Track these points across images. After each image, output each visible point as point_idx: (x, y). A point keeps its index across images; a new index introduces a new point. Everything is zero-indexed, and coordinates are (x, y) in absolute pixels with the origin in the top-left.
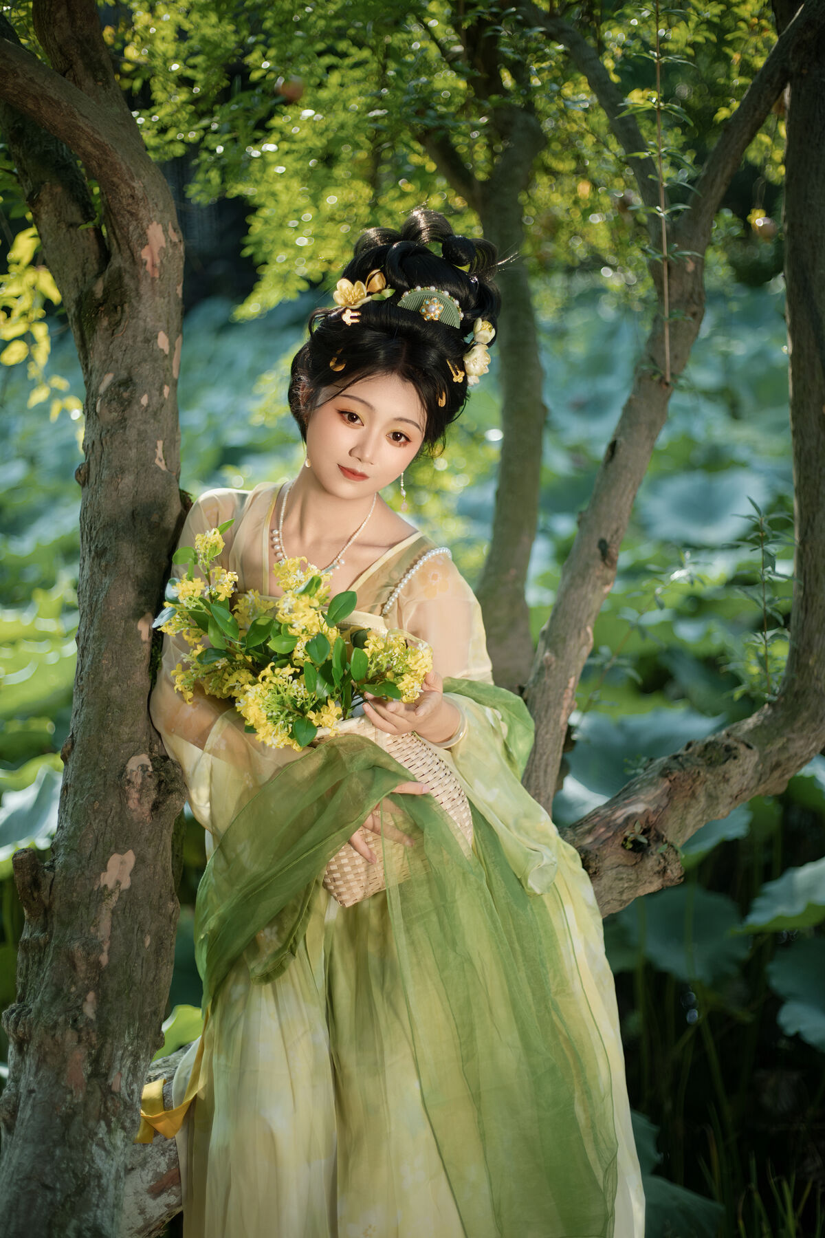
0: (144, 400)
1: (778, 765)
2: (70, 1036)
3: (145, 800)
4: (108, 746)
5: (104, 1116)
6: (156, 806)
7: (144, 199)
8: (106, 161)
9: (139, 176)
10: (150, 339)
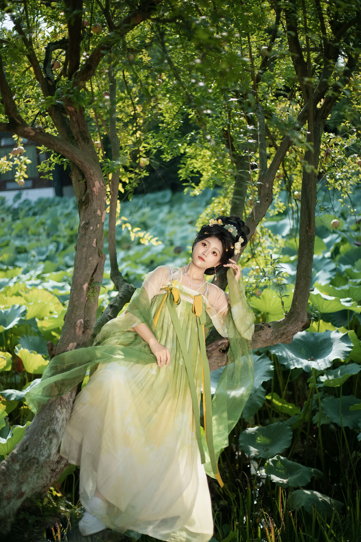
0: (91, 228)
3: (80, 331)
4: (73, 317)
5: (60, 404)
6: (83, 332)
7: (93, 175)
9: (92, 169)
10: (95, 212)
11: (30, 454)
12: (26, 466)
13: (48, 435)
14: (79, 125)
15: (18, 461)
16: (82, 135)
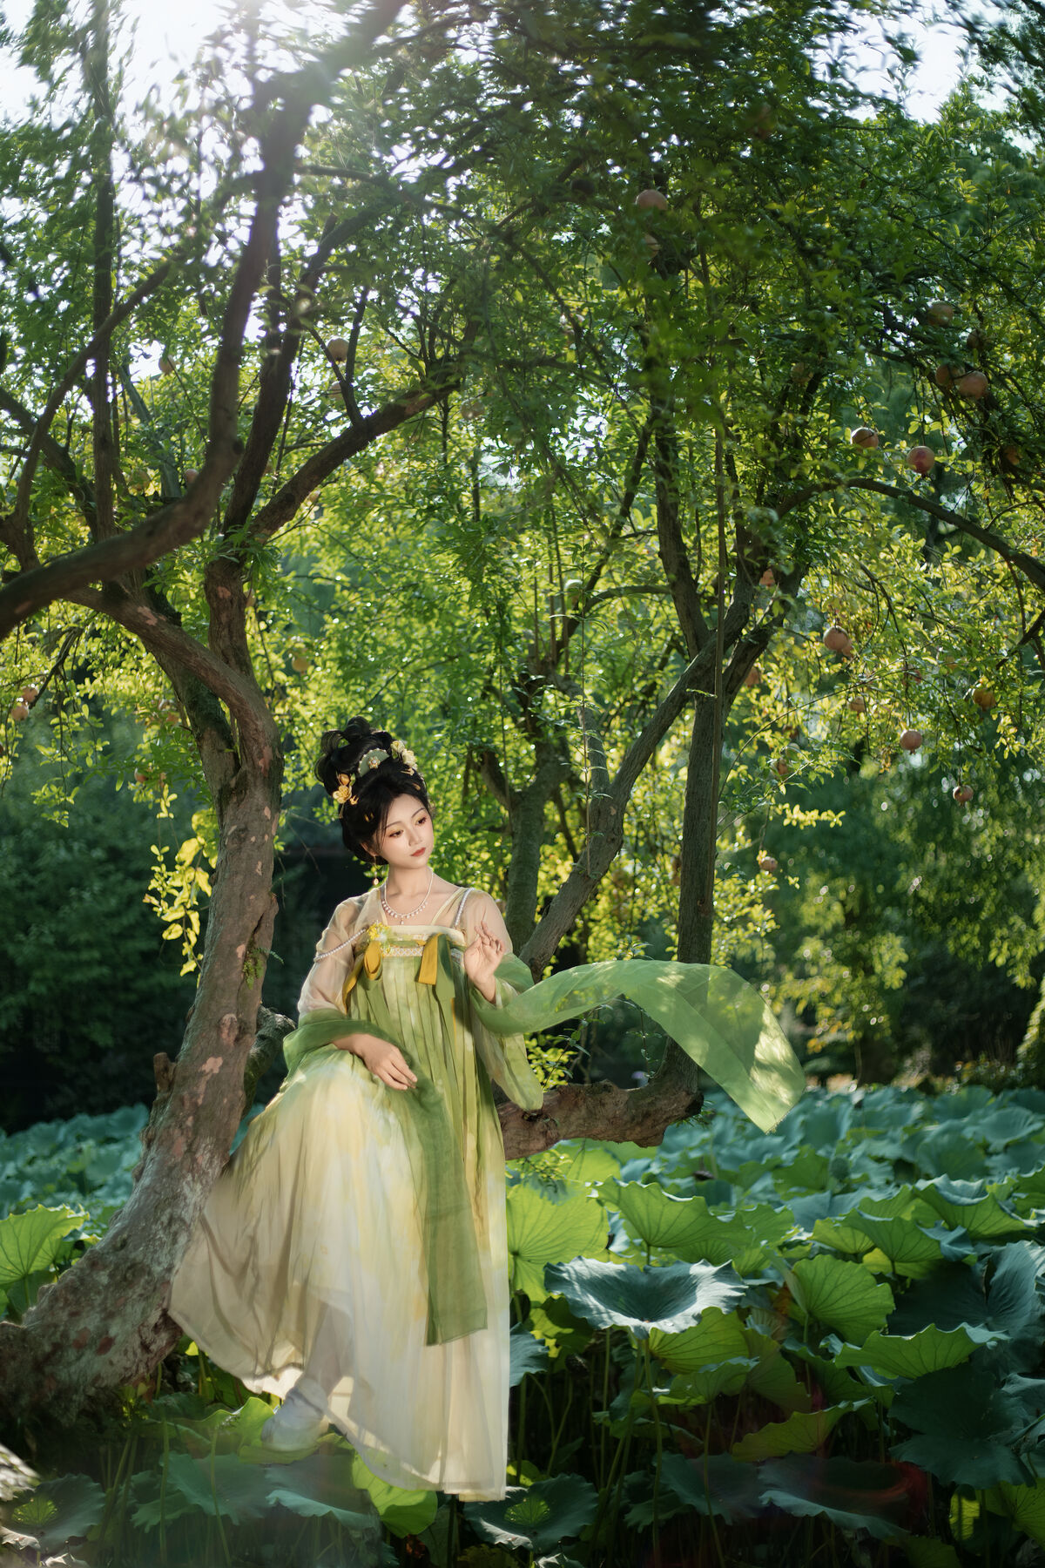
0: (253, 840)
1: (647, 1115)
2: (177, 1132)
3: (231, 1035)
4: (213, 1008)
5: (191, 1172)
7: (263, 732)
10: (260, 810)
11: (132, 1256)
12: (125, 1278)
13: (170, 1224)
14: (230, 632)
15: (105, 1267)
16: (236, 655)
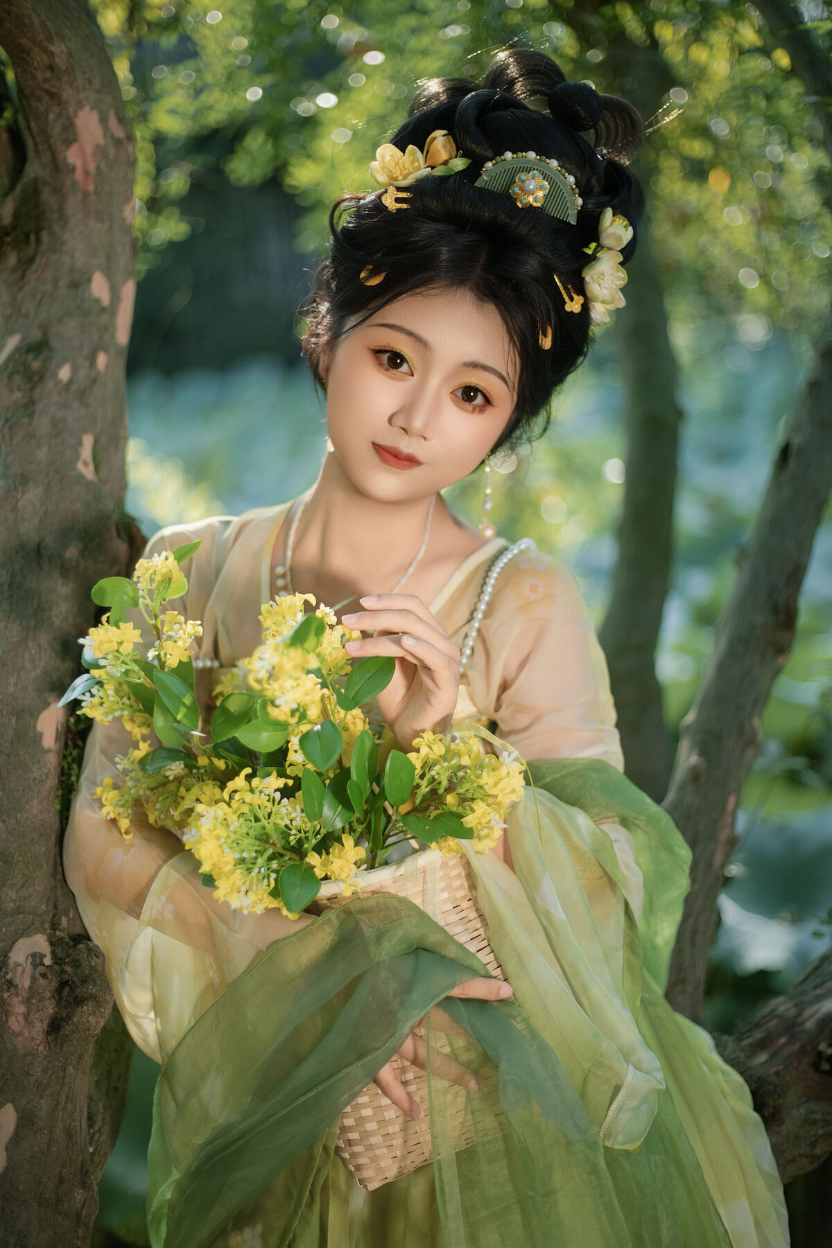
0: (64, 373)
3: (35, 1017)
6: (55, 1027)
7: (70, 70)
8: (9, 12)
9: (60, 36)
10: (79, 283)
